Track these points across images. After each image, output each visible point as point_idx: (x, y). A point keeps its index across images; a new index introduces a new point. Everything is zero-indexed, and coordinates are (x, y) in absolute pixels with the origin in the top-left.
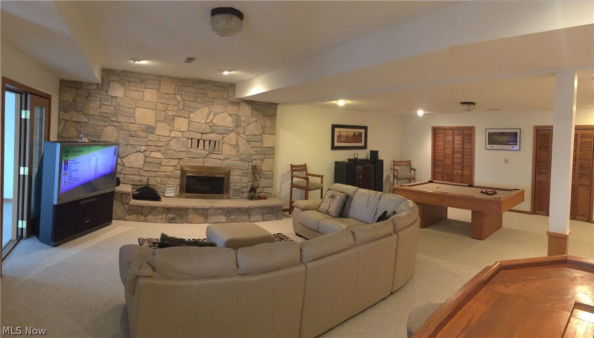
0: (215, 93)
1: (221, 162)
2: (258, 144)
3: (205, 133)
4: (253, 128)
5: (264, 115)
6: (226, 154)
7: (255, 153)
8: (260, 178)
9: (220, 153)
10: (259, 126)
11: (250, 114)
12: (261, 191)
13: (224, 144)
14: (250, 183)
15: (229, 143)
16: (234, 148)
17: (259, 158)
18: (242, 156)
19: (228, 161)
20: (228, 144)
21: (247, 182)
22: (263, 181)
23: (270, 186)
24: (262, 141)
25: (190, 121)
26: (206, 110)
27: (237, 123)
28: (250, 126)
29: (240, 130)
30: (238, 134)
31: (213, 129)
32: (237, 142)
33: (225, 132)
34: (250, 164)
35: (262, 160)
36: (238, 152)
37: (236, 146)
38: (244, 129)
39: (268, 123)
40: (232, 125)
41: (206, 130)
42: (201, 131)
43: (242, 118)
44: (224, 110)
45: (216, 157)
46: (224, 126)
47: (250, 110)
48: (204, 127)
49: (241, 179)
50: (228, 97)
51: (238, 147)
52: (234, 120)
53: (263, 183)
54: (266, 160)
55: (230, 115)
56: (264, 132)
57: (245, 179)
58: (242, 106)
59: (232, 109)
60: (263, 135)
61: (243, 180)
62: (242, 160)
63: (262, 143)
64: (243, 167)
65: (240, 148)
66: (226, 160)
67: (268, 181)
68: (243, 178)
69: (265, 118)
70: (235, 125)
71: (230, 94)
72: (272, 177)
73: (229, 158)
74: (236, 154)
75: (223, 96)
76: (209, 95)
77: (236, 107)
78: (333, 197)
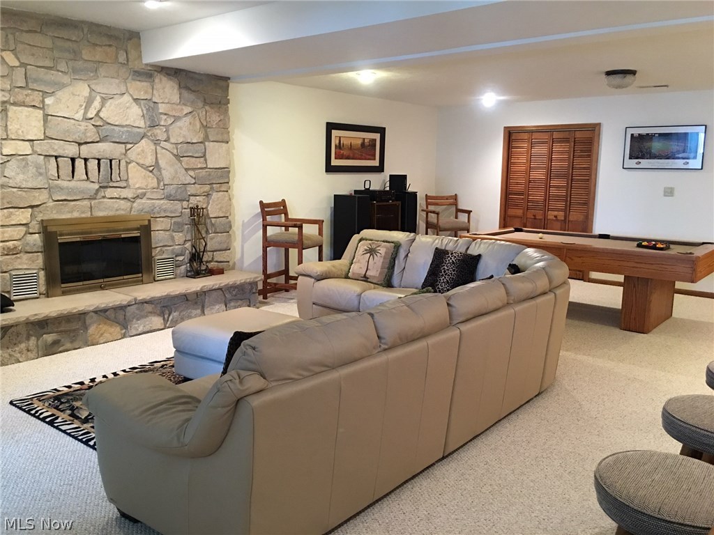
0: (99, 49)
1: (129, 204)
2: (199, 163)
3: (86, 143)
4: (185, 130)
5: (205, 102)
6: (137, 186)
7: (193, 181)
8: (207, 232)
9: (125, 185)
10: (198, 125)
11: (176, 98)
12: (210, 259)
13: (130, 166)
14: (188, 245)
15: (141, 162)
16: (151, 172)
17: (202, 190)
18: (169, 190)
19: (143, 201)
20: (137, 163)
21: (181, 241)
22: (212, 239)
23: (224, 246)
24: (204, 156)
25: (46, 116)
26: (83, 90)
27: (152, 119)
28: (179, 124)
29: (160, 133)
30: (156, 142)
31: (104, 132)
32: (156, 158)
33: (129, 140)
34: (185, 204)
35: (208, 195)
36: (159, 181)
37: (155, 168)
38: (167, 131)
39: (215, 118)
40: (142, 124)
41: (88, 134)
42: (76, 137)
43: (162, 108)
44: (123, 89)
45: (116, 195)
46: (127, 126)
47: (176, 91)
48: (82, 128)
49: (173, 238)
50: (128, 61)
51: (160, 170)
52: (145, 112)
53: (213, 241)
54: (215, 195)
55: (136, 100)
56: (206, 138)
57: (179, 237)
58: (157, 80)
59: (139, 88)
60: (207, 143)
61: (176, 238)
62: (169, 197)
63: (206, 160)
64: (171, 212)
65: (163, 172)
66: (138, 201)
67: (221, 237)
68: (174, 234)
69: (207, 108)
70: (148, 123)
71: (133, 54)
72: (227, 229)
73: (144, 194)
74: (155, 185)
75: (117, 58)
76: (86, 54)
77: (145, 84)
78: (372, 251)
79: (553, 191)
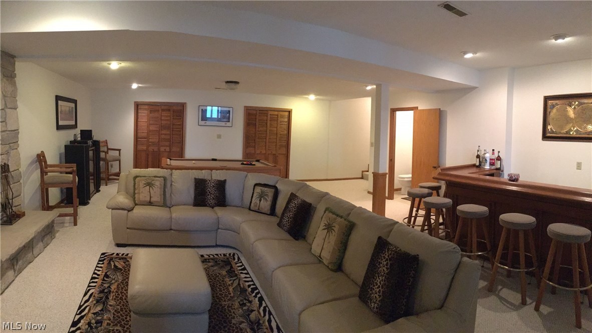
2: (3, 127)
5: (4, 75)
17: (5, 150)
23: (19, 193)
24: (5, 121)
35: (8, 153)
39: (9, 89)
53: (13, 190)
54: (12, 153)
56: (6, 106)
60: (6, 110)
63: (6, 124)
67: (17, 186)
72: (19, 179)
78: (150, 185)
79: (163, 136)
